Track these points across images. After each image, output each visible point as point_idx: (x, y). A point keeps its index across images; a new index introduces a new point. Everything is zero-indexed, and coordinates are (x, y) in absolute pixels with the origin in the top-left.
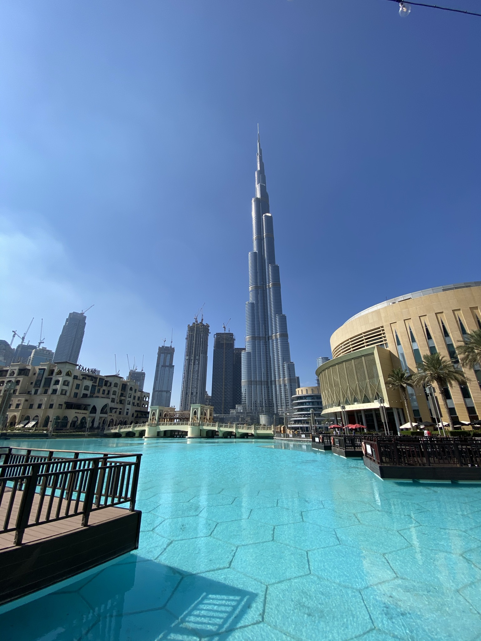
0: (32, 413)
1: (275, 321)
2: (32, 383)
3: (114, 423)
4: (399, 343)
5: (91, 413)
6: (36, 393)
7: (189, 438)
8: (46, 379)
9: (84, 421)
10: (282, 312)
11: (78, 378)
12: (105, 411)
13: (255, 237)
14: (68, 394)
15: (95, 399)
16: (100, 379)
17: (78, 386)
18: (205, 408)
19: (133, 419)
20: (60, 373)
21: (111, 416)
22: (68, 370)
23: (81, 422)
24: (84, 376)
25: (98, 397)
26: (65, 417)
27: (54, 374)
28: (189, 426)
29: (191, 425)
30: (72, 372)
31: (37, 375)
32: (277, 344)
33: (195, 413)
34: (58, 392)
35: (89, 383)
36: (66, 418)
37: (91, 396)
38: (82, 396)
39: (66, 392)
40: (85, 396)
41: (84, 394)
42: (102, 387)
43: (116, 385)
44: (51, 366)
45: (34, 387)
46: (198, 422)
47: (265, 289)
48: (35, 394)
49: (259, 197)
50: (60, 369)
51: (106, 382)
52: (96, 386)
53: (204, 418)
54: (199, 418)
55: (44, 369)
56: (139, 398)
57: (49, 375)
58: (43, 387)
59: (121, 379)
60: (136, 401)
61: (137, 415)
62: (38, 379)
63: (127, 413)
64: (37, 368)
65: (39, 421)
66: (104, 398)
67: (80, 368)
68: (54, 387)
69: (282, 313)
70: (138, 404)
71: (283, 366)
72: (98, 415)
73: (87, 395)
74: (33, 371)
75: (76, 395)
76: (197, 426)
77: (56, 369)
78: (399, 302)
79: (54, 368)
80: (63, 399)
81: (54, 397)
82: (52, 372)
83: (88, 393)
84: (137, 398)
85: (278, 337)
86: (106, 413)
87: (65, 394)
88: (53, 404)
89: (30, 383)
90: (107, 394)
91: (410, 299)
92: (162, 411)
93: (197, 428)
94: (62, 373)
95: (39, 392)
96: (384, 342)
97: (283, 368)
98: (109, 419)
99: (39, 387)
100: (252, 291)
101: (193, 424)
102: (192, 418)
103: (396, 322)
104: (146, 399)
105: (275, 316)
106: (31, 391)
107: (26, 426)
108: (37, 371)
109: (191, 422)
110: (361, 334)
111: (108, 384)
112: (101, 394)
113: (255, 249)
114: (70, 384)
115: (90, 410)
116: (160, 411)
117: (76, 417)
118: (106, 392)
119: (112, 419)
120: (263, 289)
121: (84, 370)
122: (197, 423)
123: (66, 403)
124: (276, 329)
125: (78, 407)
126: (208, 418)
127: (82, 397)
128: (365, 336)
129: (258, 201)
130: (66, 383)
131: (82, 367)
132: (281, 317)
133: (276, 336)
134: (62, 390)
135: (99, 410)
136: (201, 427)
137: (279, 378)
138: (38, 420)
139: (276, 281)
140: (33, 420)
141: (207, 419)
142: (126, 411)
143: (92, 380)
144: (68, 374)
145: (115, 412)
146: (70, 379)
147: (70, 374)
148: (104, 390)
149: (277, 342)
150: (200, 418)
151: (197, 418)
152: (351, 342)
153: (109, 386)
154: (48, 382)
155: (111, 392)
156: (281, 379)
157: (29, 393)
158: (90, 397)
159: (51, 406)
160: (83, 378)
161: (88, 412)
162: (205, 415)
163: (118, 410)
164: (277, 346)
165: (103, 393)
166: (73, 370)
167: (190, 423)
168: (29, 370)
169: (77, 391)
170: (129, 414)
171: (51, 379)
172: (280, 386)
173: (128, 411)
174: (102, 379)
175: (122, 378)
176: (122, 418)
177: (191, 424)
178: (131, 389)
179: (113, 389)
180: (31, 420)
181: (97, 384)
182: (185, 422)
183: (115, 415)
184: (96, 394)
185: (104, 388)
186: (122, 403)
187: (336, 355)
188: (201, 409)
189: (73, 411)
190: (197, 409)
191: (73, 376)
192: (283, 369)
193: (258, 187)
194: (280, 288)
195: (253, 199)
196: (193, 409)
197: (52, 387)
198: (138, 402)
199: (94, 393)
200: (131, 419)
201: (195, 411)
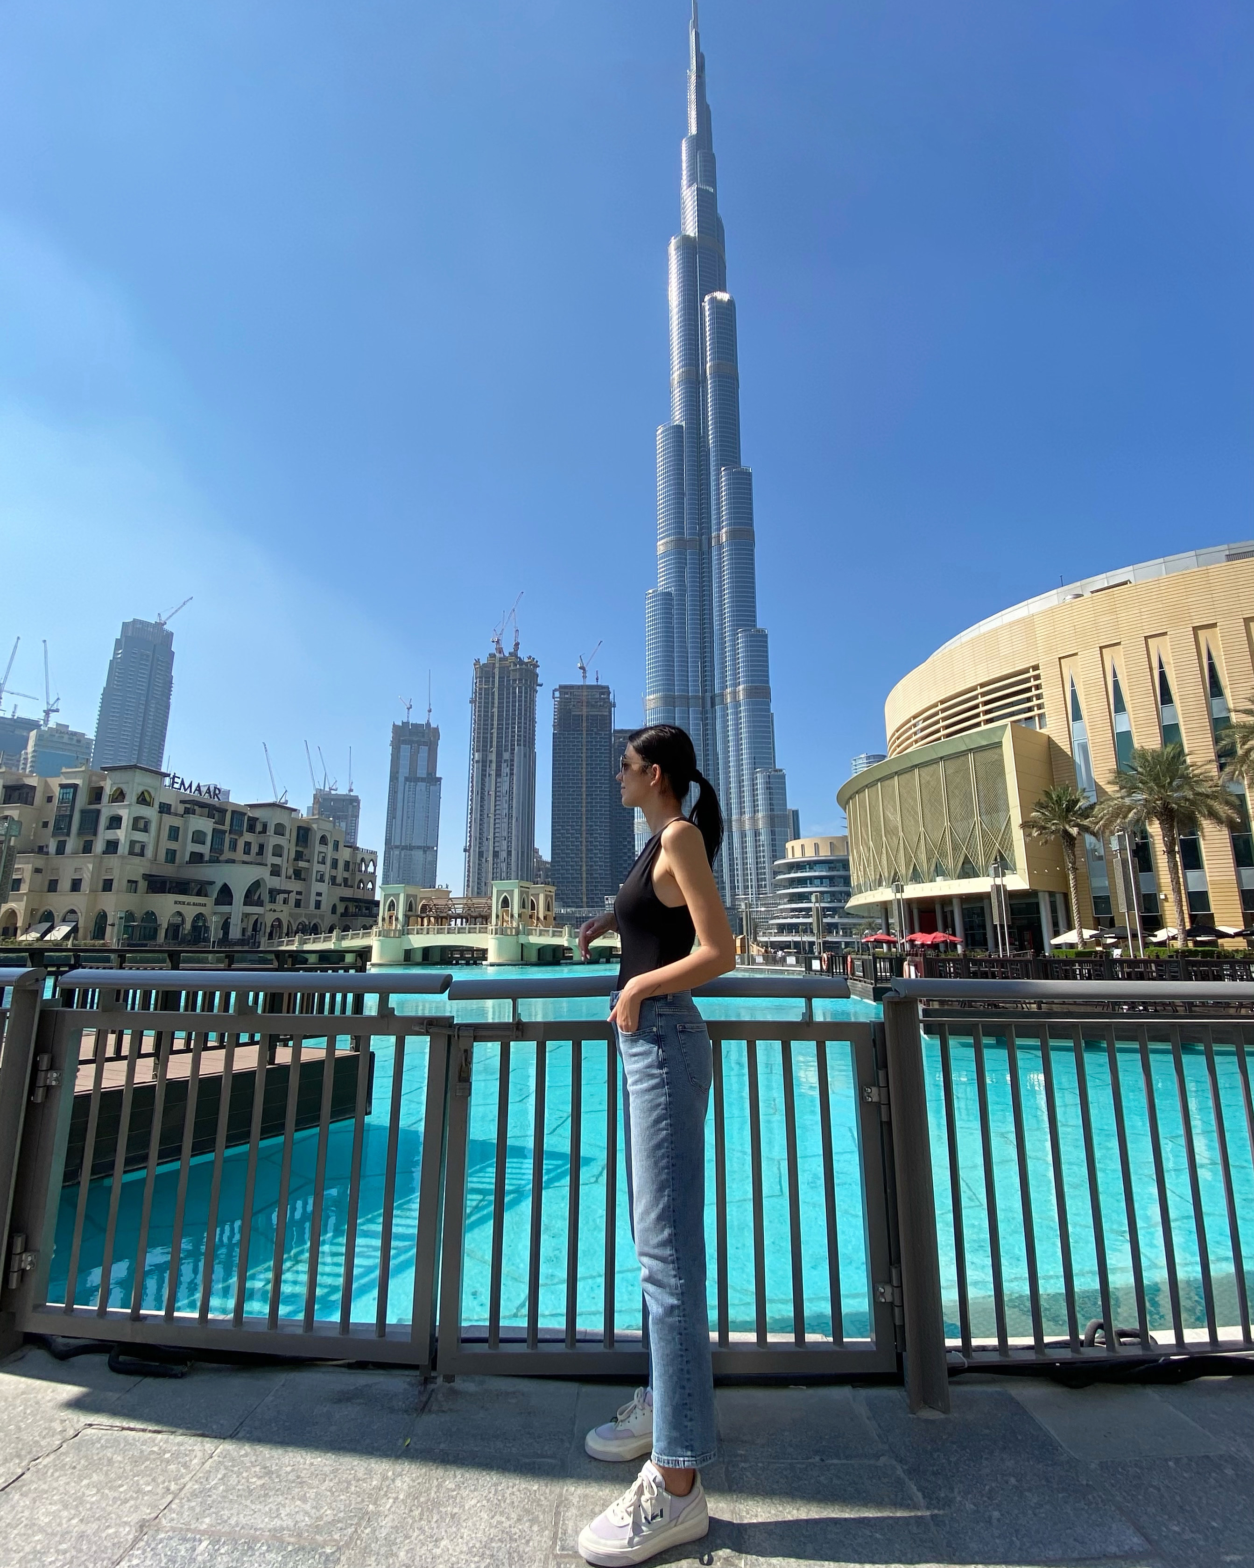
0: (60, 902)
1: (734, 650)
2: (45, 825)
3: (285, 931)
4: (1077, 715)
5: (218, 902)
6: (61, 849)
7: (492, 965)
8: (83, 812)
9: (200, 924)
10: (755, 621)
11: (172, 810)
12: (256, 898)
13: (676, 374)
14: (149, 852)
15: (226, 868)
16: (233, 812)
17: (174, 833)
18: (531, 891)
19: (335, 919)
20: (119, 796)
21: (275, 911)
22: (141, 789)
23: (194, 927)
24: (188, 806)
25: (233, 861)
26: (148, 912)
27: (105, 799)
28: (490, 936)
29: (496, 934)
30: (153, 795)
31: (56, 801)
32: (737, 719)
33: (506, 903)
34: (123, 849)
35: (206, 825)
36: (150, 916)
37: (214, 860)
38: (187, 858)
39: (143, 847)
40: (197, 858)
41: (192, 854)
42: (241, 834)
43: (280, 830)
44: (94, 778)
45: (54, 835)
46: (515, 924)
47: (705, 548)
48: (57, 854)
49: (692, 235)
50: (120, 786)
51: (253, 822)
52: (224, 832)
53: (531, 917)
54: (516, 915)
55: (75, 786)
56: (347, 864)
57: (90, 803)
58: (80, 833)
59: (294, 814)
60: (340, 874)
61: (346, 908)
62: (62, 813)
63: (318, 905)
64: (55, 783)
65: (81, 924)
66: (251, 863)
67: (174, 782)
68: (110, 835)
69: (755, 626)
70: (346, 880)
71: (753, 780)
72: (238, 908)
73: (201, 855)
74: (44, 792)
75: (171, 856)
76: (511, 935)
77: (109, 789)
78: (1092, 592)
79: (102, 784)
80: (138, 868)
81: (113, 861)
82: (96, 794)
83: (205, 849)
84: (341, 865)
85: (741, 698)
86: (260, 903)
87: (142, 854)
88: (112, 880)
89: (41, 824)
90: (258, 854)
91: (1125, 583)
92: (415, 896)
93: (513, 939)
94: (127, 797)
95: (69, 848)
96: (1036, 712)
97: (753, 785)
98: (269, 919)
99: (68, 834)
100: (665, 554)
101: (501, 931)
102: (497, 916)
103: (1076, 654)
104: (367, 866)
105: (734, 635)
106: (47, 846)
107: (47, 938)
108: (57, 791)
109: (497, 925)
110: (974, 689)
111: (259, 828)
112: (239, 855)
113: (678, 417)
114: (153, 828)
115: (215, 896)
116: (408, 896)
117: (179, 914)
118: (255, 849)
119: (278, 920)
120: (700, 549)
121: (185, 790)
122: (511, 928)
123: (146, 877)
124: (735, 674)
125: (181, 887)
126: (541, 916)
127: (190, 862)
128: (983, 694)
129: (688, 247)
130: (141, 825)
131: (179, 781)
132: (752, 636)
133: (735, 693)
134: (133, 843)
135: (238, 896)
136: (522, 939)
137: (742, 813)
138: (77, 922)
139: (740, 524)
140: (64, 920)
141: (538, 918)
142: (313, 898)
143: (210, 816)
144: (143, 800)
145: (285, 901)
146: (150, 813)
147: (148, 799)
148: (248, 844)
149: (737, 713)
150: (520, 915)
151: (512, 916)
152: (944, 710)
153: (260, 833)
154: (90, 821)
155: (269, 850)
156: (747, 816)
157: (41, 850)
158: (210, 861)
159: (108, 885)
160: (187, 811)
161: (209, 901)
162: (533, 908)
163: (293, 897)
164: (737, 724)
165: (247, 851)
166: (156, 789)
167: (494, 927)
168: (33, 788)
169: (173, 845)
170: (323, 906)
171: (98, 812)
172: (743, 835)
173: (319, 898)
174: (238, 814)
175: (295, 810)
176: (304, 915)
177: (496, 929)
178: (323, 840)
179: (273, 840)
180: (57, 920)
181: (227, 827)
182: (478, 926)
183: (285, 908)
184: (227, 854)
185: (248, 837)
186: (302, 877)
187: (898, 750)
188: (521, 893)
189: (171, 898)
190: (511, 892)
191: (156, 806)
192: (754, 790)
193: (689, 197)
194: (753, 544)
195: (673, 242)
196: (499, 893)
197: (104, 835)
198: (346, 875)
199: (221, 852)
200: (329, 919)
201: (505, 897)
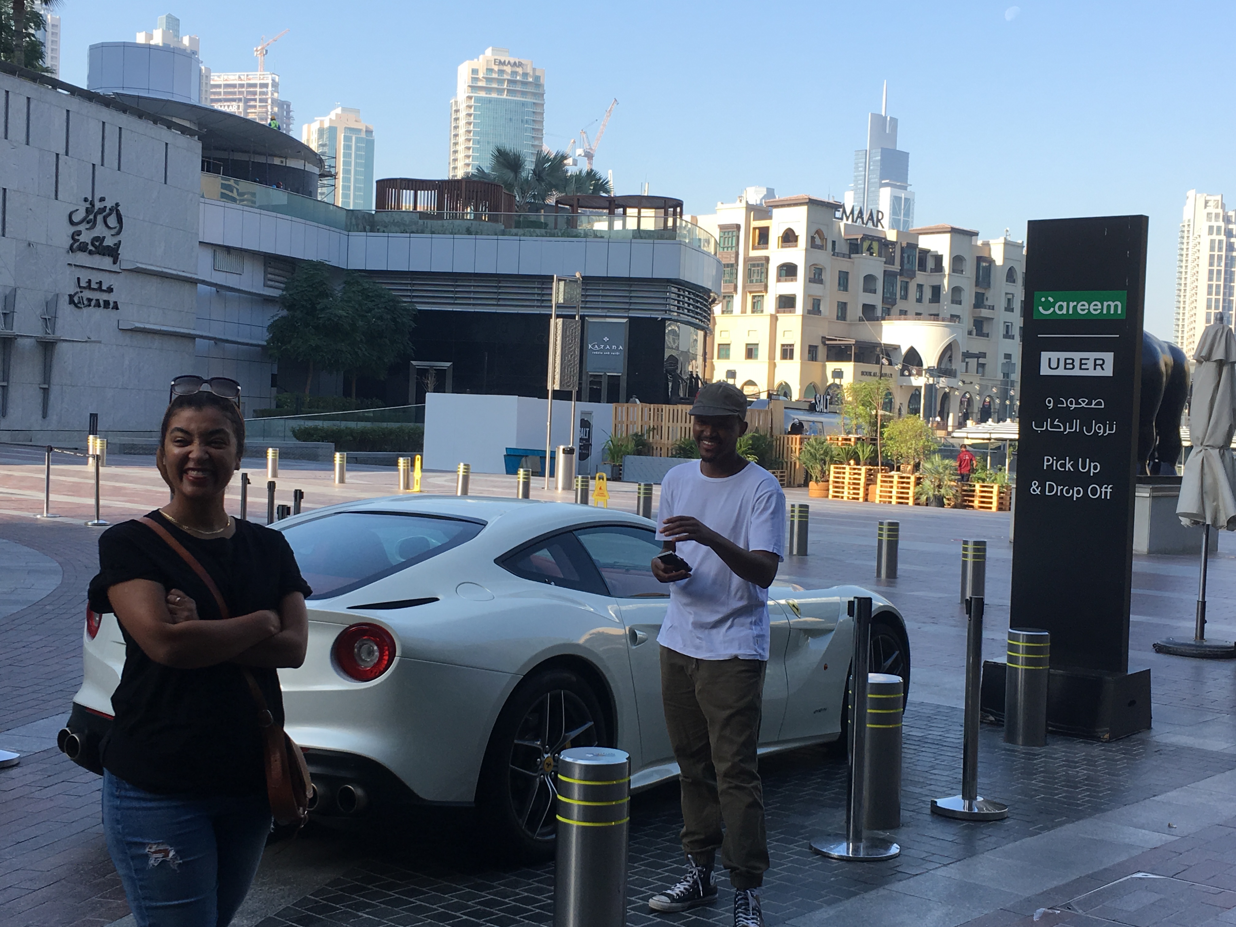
5: (904, 373)
6: (727, 308)
8: (747, 260)
12: (949, 365)
14: (826, 309)
17: (844, 280)
21: (964, 383)
22: (815, 228)
24: (854, 242)
26: (829, 385)
27: (773, 242)
30: (825, 235)
34: (802, 306)
35: (875, 266)
36: (833, 389)
37: (886, 314)
38: (859, 313)
39: (819, 303)
41: (863, 307)
42: (913, 276)
43: (958, 265)
48: (725, 312)
50: (790, 226)
51: (924, 255)
52: (896, 274)
55: (736, 228)
57: (756, 249)
58: (746, 288)
59: (973, 241)
62: (725, 262)
68: (783, 288)
73: (873, 307)
75: (843, 311)
77: (776, 230)
79: (767, 223)
82: (762, 237)
87: (819, 312)
88: (792, 345)
94: (800, 240)
95: (736, 306)
99: (735, 288)
111: (930, 264)
112: (912, 303)
114: (826, 276)
115: (899, 364)
118: (928, 294)
123: (823, 339)
127: (861, 318)
130: (818, 275)
135: (928, 363)
143: (879, 254)
144: (816, 243)
146: (824, 258)
147: (820, 240)
153: (932, 271)
154: (758, 271)
155: (947, 295)
158: (883, 315)
159: (787, 352)
160: (853, 250)
161: (895, 371)
165: (919, 298)
169: (843, 297)
171: (767, 259)
178: (1012, 276)
179: (950, 281)
181: (896, 267)
183: (976, 378)
185: (920, 278)
186: (985, 331)
189: (857, 367)
197: (776, 288)
199: (893, 300)
